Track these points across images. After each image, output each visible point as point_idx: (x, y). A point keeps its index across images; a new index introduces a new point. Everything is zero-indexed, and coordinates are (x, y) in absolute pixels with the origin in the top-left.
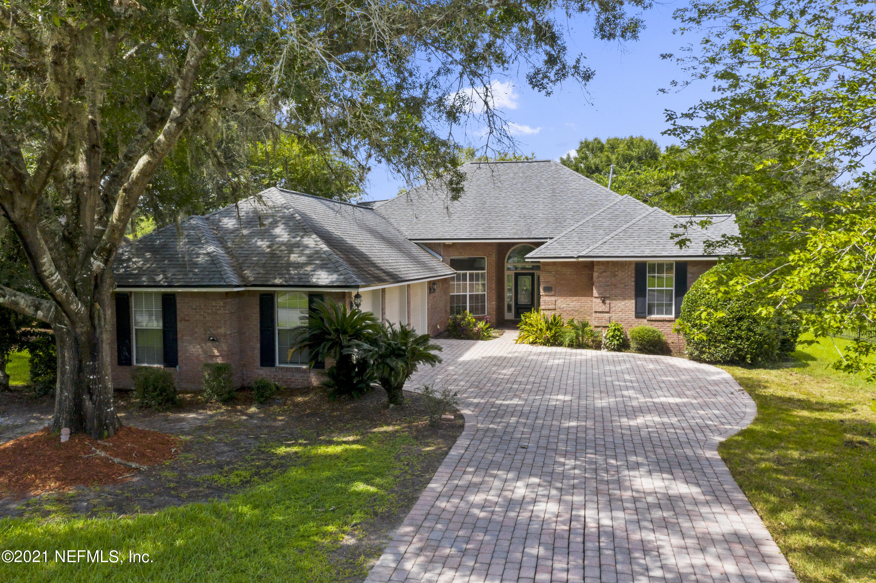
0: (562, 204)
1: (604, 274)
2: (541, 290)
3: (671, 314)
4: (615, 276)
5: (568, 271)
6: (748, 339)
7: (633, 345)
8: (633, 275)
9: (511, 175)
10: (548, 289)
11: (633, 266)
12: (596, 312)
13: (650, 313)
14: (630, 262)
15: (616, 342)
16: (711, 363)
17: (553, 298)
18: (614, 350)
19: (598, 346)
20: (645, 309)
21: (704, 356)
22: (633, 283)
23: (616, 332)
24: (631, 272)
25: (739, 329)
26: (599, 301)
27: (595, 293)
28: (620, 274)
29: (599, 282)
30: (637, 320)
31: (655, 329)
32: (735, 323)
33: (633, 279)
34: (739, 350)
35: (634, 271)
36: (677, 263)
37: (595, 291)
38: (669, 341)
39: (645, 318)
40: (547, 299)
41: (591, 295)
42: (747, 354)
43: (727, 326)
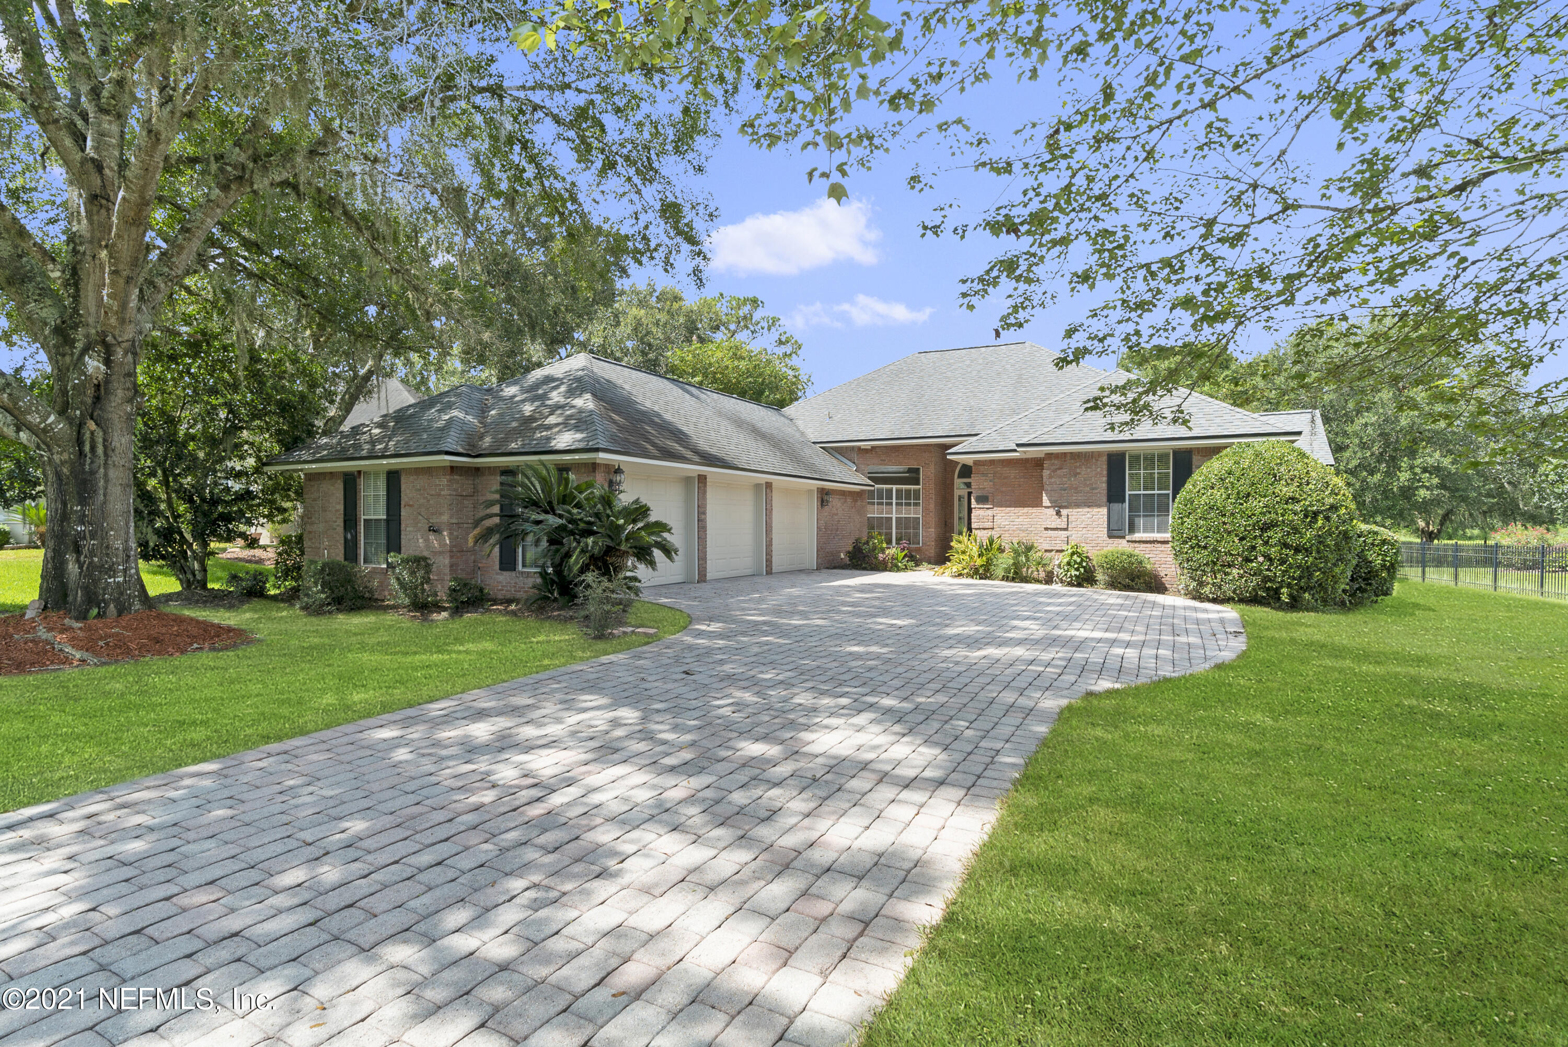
0: (1027, 391)
1: (1059, 472)
2: (973, 500)
3: (1166, 531)
4: (1076, 474)
5: (1012, 473)
6: (1283, 562)
7: (1100, 576)
8: (1105, 472)
9: (968, 362)
10: (982, 500)
11: (1105, 458)
12: (1046, 529)
13: (1132, 529)
14: (1100, 454)
15: (1074, 573)
16: (1214, 601)
17: (990, 512)
18: (1070, 584)
19: (1049, 580)
20: (1123, 523)
21: (1206, 590)
22: (1104, 485)
23: (1075, 557)
24: (1102, 469)
25: (1266, 543)
26: (1052, 512)
27: (1046, 501)
28: (1083, 471)
29: (1051, 484)
30: (1111, 541)
31: (1137, 552)
32: (1258, 533)
33: (1105, 479)
34: (1266, 579)
35: (1105, 467)
36: (1177, 453)
37: (1045, 498)
38: (1162, 574)
39: (1123, 537)
40: (981, 512)
41: (1038, 503)
42: (1282, 587)
43: (1242, 539)
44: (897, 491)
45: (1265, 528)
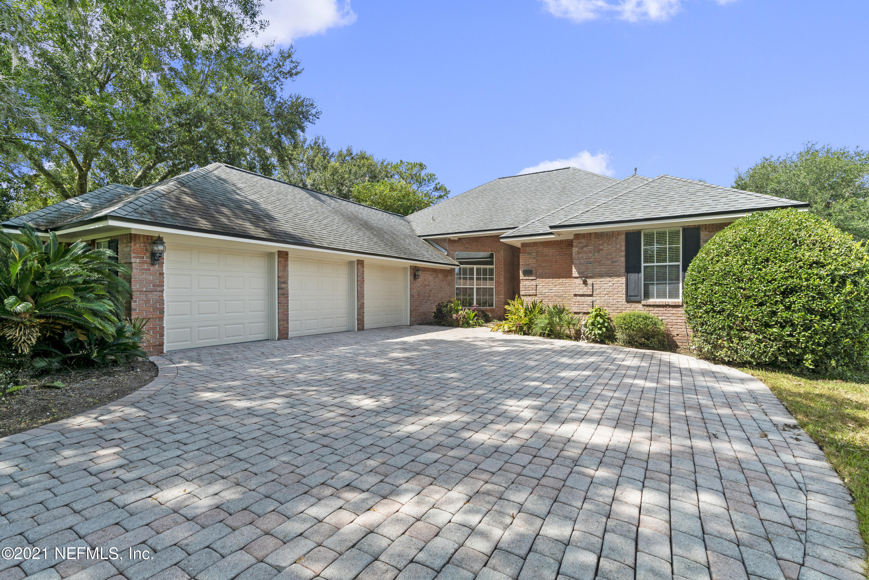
0: (568, 197)
1: (585, 249)
2: (521, 273)
3: (677, 296)
4: (599, 250)
5: (550, 252)
6: (807, 328)
7: (619, 335)
8: (623, 248)
9: (530, 182)
10: (528, 273)
11: (623, 237)
12: (575, 295)
13: (647, 295)
14: (619, 233)
15: (597, 331)
16: (729, 364)
17: (534, 283)
18: (595, 341)
19: (577, 337)
20: (639, 290)
21: (721, 353)
22: (623, 259)
23: (598, 318)
24: (621, 244)
25: (788, 308)
26: (580, 281)
27: (575, 273)
28: (606, 247)
29: (579, 259)
30: (628, 305)
31: (651, 315)
32: (779, 298)
33: (623, 253)
34: (787, 345)
35: (623, 243)
36: (686, 230)
37: (574, 270)
38: (674, 333)
39: (640, 302)
40: (527, 283)
41: (569, 275)
42: (805, 353)
43: (761, 304)
44: (477, 269)
45: (787, 292)
